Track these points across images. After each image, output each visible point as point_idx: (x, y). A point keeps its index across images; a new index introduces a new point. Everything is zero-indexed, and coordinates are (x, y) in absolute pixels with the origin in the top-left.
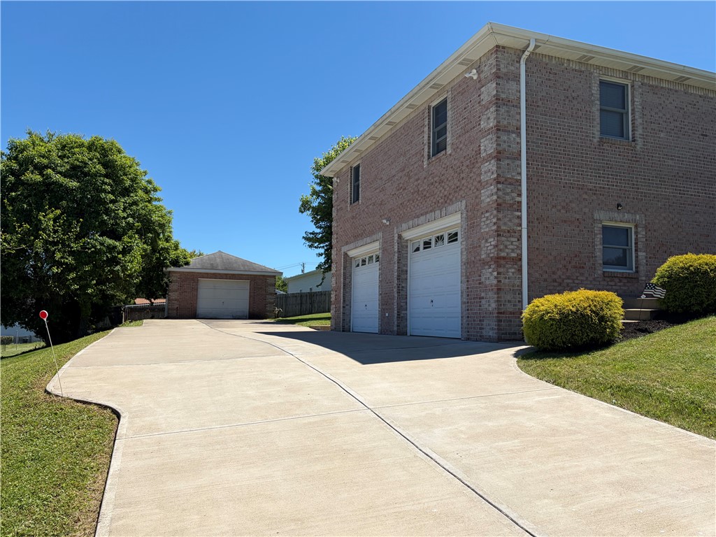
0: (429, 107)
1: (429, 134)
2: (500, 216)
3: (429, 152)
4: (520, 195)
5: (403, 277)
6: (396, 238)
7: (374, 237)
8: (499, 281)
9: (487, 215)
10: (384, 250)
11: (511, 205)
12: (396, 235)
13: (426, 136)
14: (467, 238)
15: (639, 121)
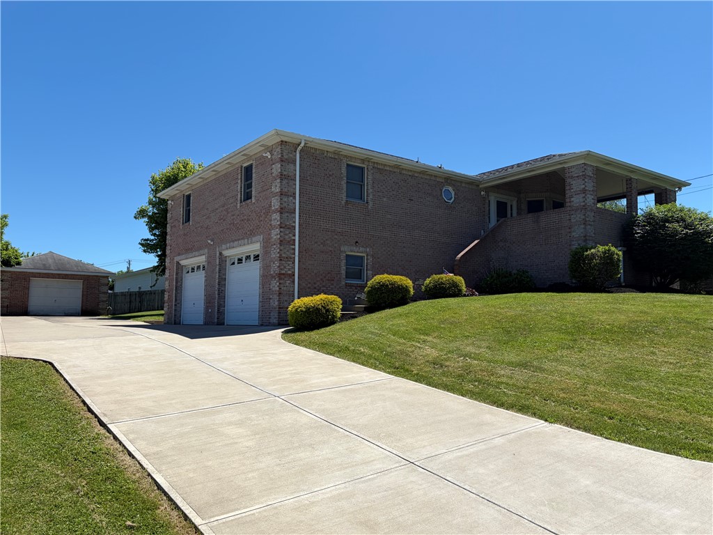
0: (242, 166)
1: (241, 185)
2: (282, 248)
3: (241, 198)
4: (294, 235)
5: (223, 283)
6: (218, 255)
7: (201, 252)
8: (280, 289)
9: (275, 246)
10: (209, 263)
11: (289, 242)
12: (218, 253)
13: (239, 186)
14: (264, 260)
15: (371, 190)
